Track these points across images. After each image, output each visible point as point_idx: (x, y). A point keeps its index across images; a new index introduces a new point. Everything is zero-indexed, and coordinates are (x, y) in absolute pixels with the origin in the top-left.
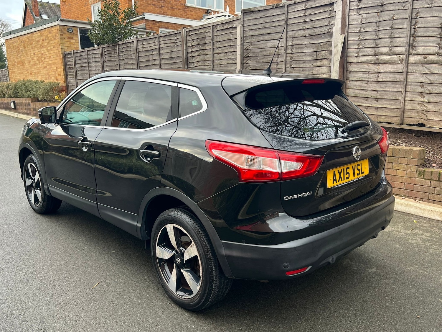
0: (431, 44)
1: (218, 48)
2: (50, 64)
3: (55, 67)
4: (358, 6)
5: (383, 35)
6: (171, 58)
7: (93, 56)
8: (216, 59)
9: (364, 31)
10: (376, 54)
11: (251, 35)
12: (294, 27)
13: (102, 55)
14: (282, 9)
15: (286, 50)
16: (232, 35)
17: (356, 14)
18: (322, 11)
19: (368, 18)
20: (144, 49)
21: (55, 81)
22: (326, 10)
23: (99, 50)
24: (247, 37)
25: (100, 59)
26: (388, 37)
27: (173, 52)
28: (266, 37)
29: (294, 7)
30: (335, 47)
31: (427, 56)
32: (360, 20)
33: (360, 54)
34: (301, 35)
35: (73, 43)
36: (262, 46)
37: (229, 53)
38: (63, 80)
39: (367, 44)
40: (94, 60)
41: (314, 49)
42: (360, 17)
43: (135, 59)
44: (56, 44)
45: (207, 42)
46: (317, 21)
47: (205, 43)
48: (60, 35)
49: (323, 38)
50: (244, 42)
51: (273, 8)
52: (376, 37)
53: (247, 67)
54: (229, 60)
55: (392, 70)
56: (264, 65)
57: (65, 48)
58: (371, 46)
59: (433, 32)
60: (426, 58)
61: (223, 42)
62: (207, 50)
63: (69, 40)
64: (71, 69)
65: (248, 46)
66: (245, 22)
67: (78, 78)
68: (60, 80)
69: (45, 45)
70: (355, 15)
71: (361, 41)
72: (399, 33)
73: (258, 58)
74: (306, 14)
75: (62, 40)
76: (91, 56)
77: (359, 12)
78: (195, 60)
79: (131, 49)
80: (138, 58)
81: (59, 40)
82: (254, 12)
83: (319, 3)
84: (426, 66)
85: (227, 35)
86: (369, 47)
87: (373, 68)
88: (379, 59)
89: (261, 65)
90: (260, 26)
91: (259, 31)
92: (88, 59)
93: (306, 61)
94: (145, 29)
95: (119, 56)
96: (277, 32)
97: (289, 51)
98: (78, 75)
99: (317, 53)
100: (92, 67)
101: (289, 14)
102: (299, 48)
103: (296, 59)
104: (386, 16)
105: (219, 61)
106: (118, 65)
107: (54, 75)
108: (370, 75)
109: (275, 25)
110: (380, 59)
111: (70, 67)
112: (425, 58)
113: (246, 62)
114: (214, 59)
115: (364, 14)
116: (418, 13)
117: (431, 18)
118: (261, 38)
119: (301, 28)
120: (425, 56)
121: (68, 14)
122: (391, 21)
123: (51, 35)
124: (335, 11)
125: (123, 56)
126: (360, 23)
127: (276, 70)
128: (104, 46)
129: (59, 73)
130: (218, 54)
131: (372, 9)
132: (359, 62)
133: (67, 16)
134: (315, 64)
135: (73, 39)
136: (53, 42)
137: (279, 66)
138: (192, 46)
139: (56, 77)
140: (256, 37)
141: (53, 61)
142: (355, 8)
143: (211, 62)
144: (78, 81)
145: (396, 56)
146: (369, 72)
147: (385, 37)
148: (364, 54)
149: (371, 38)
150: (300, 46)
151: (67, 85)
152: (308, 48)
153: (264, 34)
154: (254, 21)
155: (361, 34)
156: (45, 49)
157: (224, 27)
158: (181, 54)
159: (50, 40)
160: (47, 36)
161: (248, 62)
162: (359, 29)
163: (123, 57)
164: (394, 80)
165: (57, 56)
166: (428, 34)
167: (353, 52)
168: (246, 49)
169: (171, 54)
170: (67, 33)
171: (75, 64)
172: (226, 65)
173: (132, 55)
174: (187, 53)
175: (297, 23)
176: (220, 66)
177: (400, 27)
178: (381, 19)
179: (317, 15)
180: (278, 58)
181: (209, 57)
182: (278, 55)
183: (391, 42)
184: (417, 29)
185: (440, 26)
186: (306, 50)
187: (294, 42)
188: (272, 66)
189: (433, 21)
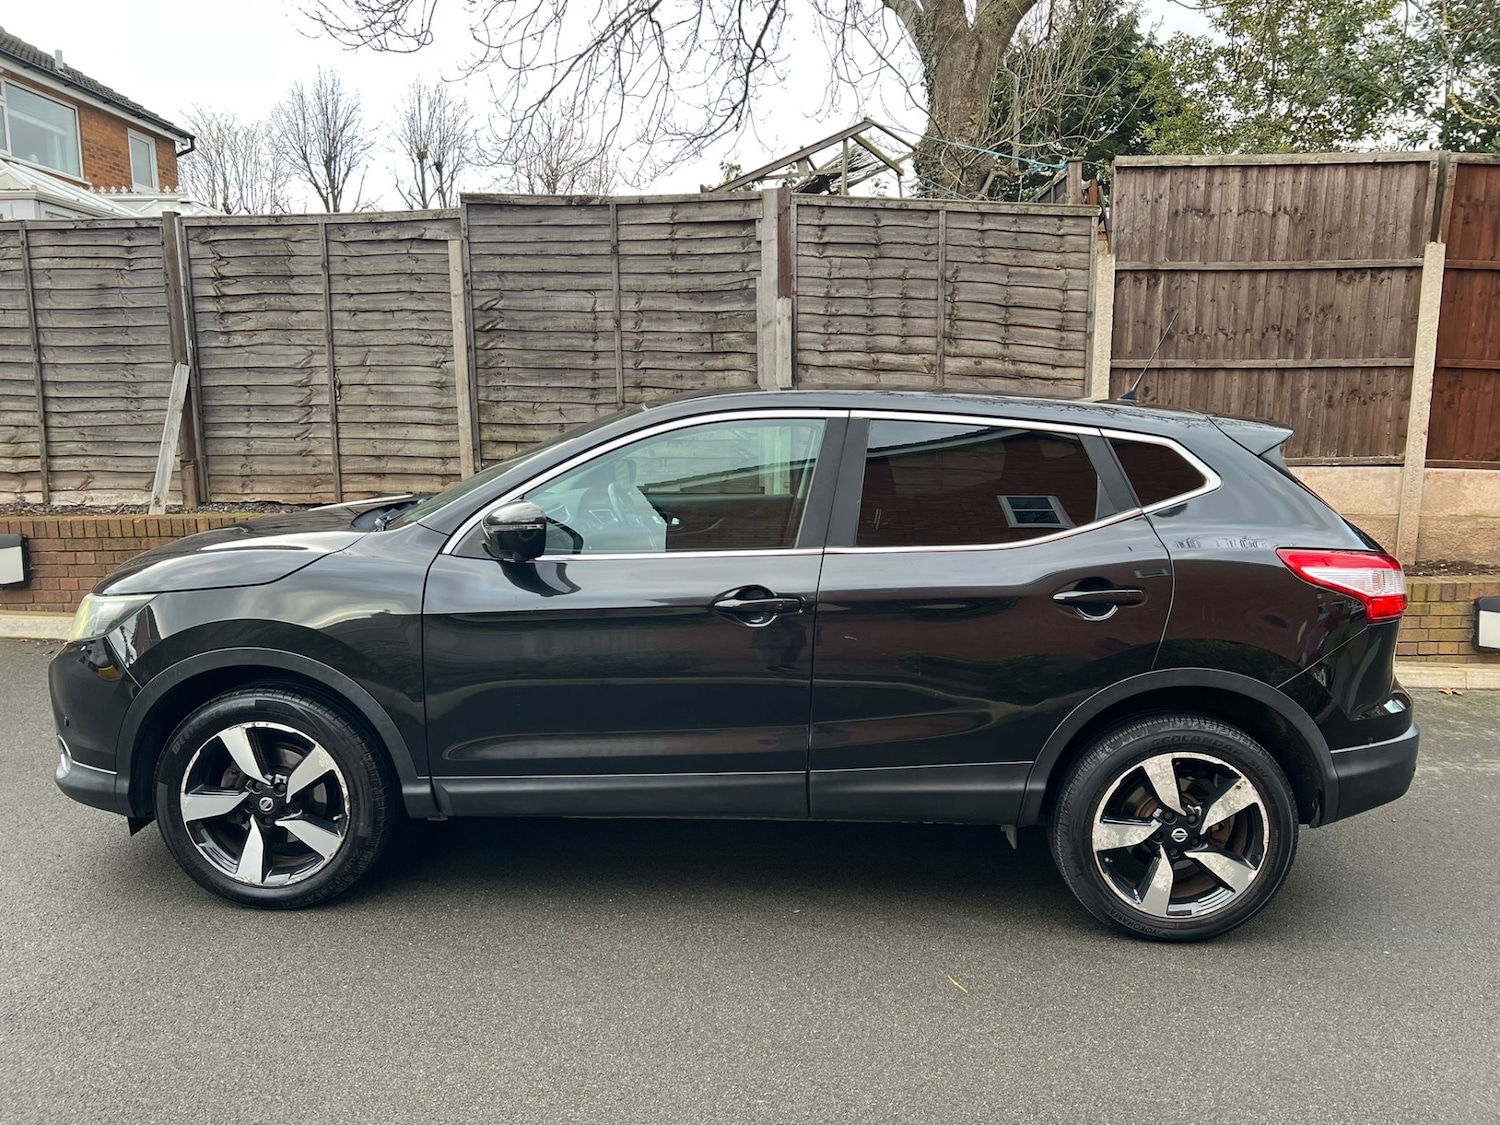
0: (987, 337)
1: (352, 294)
4: (821, 237)
5: (883, 309)
8: (347, 328)
9: (837, 295)
10: (870, 350)
11: (498, 270)
12: (638, 263)
14: (604, 214)
15: (618, 322)
16: (417, 260)
17: (815, 254)
18: (720, 234)
19: (846, 268)
22: (732, 234)
24: (484, 274)
26: (895, 314)
27: (112, 291)
28: (551, 282)
29: (637, 212)
30: (764, 326)
31: (981, 360)
32: (826, 271)
33: (831, 348)
34: (664, 288)
36: (539, 305)
37: (405, 314)
39: (847, 325)
41: (704, 327)
42: (825, 262)
45: (297, 270)
46: (708, 258)
47: (288, 273)
49: (728, 302)
50: (475, 287)
51: (570, 206)
52: (869, 314)
53: (490, 360)
54: (406, 334)
56: (552, 357)
58: (857, 331)
59: (990, 312)
60: (979, 363)
61: (379, 279)
62: (299, 297)
65: (490, 299)
66: (475, 231)
70: (813, 256)
71: (832, 319)
72: (919, 307)
73: (530, 336)
74: (676, 237)
77: (823, 252)
78: (236, 323)
82: (506, 208)
83: (712, 215)
84: (979, 379)
85: (393, 259)
86: (852, 331)
87: (865, 378)
88: (878, 361)
89: (542, 357)
90: (528, 249)
93: (684, 355)
96: (586, 270)
97: (628, 325)
99: (712, 336)
101: (623, 229)
102: (658, 319)
103: (653, 346)
104: (887, 269)
105: (361, 333)
109: (579, 252)
110: (881, 361)
112: (977, 363)
113: (487, 345)
114: (336, 327)
115: (835, 256)
116: (957, 271)
117: (984, 285)
118: (535, 281)
119: (662, 270)
120: (977, 360)
122: (901, 282)
124: (758, 239)
126: (826, 276)
127: (591, 373)
130: (355, 312)
131: (854, 249)
132: (831, 364)
134: (709, 363)
137: (601, 363)
138: (223, 277)
140: (516, 277)
142: (813, 241)
143: (321, 335)
145: (915, 357)
147: (889, 313)
148: (841, 347)
149: (856, 313)
150: (662, 315)
152: (685, 320)
153: (543, 273)
155: (830, 300)
157: (381, 234)
158: (163, 301)
161: (492, 344)
162: (826, 290)
167: (813, 341)
168: (484, 308)
169: (99, 298)
172: (395, 348)
174: (196, 299)
175: (648, 255)
176: (366, 349)
177: (922, 296)
178: (878, 275)
179: (708, 244)
180: (595, 340)
181: (313, 319)
182: (595, 334)
183: (904, 325)
184: (957, 304)
185: (1003, 303)
186: (681, 326)
187: (642, 302)
188: (578, 362)
189: (988, 292)
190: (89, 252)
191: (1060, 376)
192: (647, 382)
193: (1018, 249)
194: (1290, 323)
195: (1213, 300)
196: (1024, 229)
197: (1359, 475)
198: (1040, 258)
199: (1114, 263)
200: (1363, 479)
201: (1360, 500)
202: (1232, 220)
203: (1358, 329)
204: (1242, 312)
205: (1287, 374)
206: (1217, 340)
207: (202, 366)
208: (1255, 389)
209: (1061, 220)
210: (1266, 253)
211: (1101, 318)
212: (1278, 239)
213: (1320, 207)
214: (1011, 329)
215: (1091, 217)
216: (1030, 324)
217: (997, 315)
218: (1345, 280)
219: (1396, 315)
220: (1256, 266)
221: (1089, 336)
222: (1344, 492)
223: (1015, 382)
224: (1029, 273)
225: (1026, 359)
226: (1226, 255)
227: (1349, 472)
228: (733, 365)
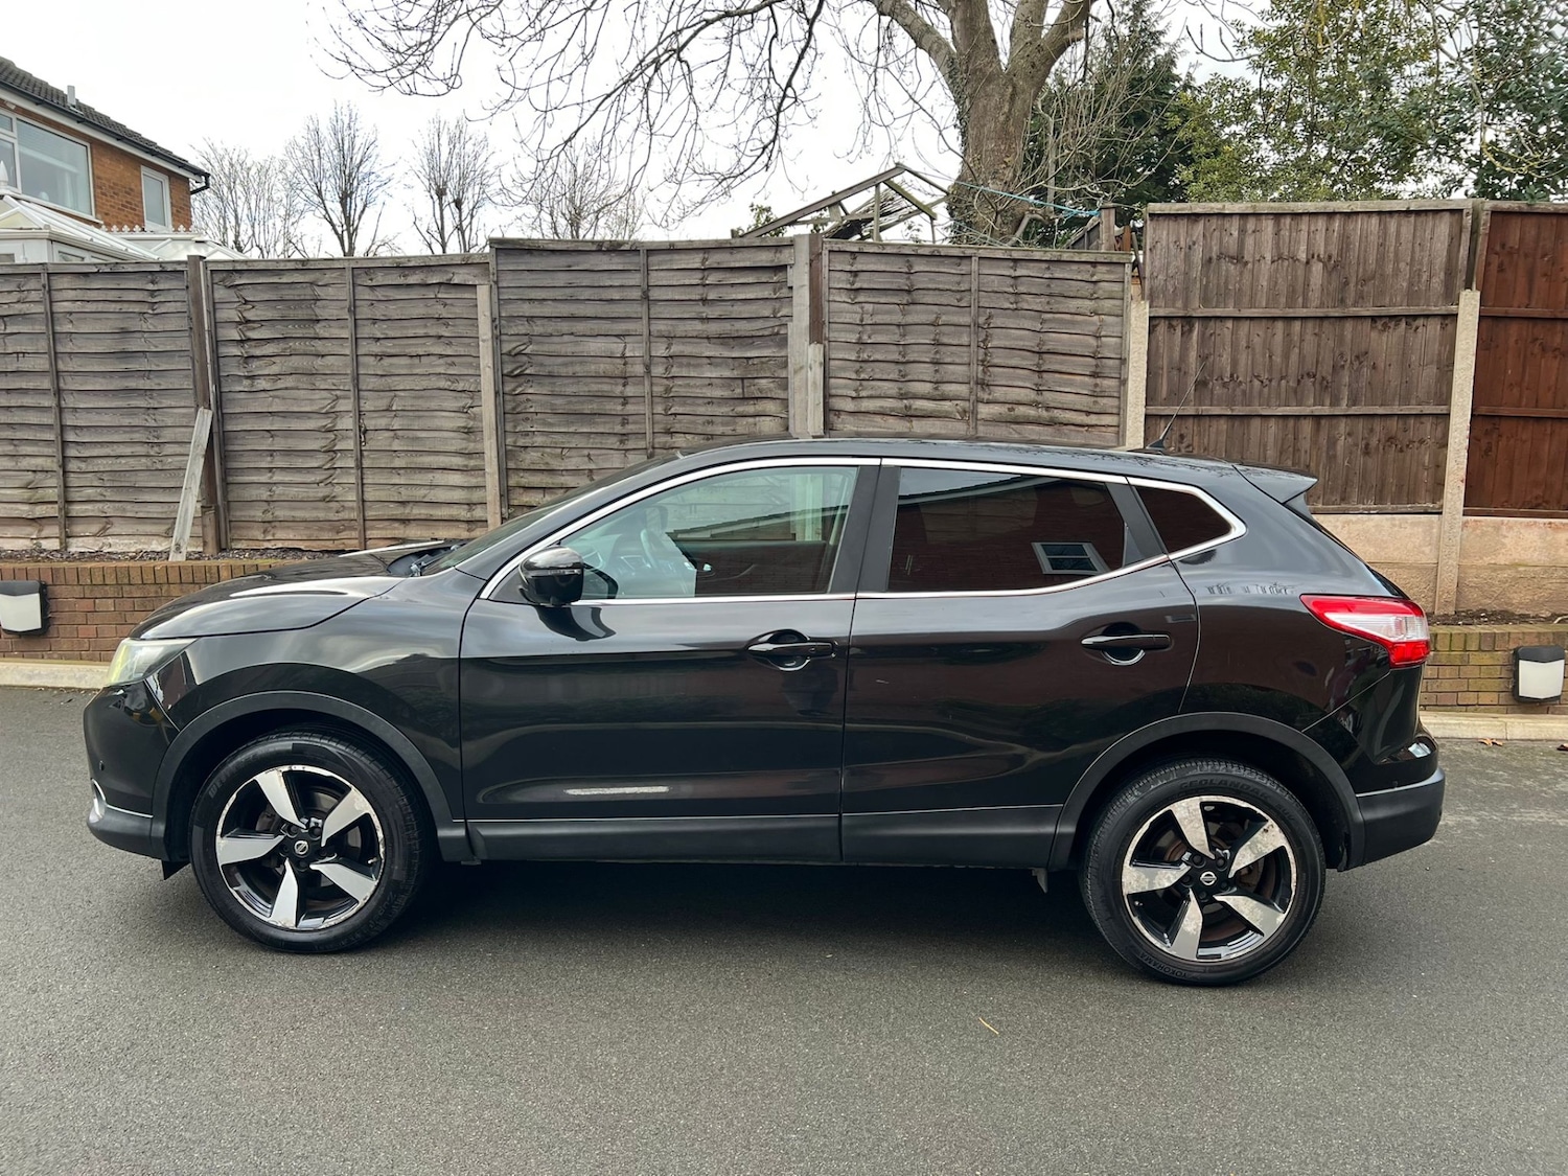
0: (1021, 384)
1: (379, 339)
4: (853, 284)
5: (916, 355)
6: (125, 356)
8: (373, 373)
9: (869, 341)
10: (902, 396)
11: (527, 315)
12: (670, 309)
14: (635, 259)
15: (648, 367)
16: (444, 305)
17: (847, 300)
18: (750, 280)
19: (878, 314)
22: (763, 280)
24: (512, 319)
26: (928, 360)
27: (135, 335)
28: (580, 327)
29: (667, 257)
30: (795, 372)
31: (1014, 406)
32: (858, 317)
33: (863, 394)
34: (695, 334)
36: (568, 350)
37: (433, 358)
39: (879, 371)
41: (735, 372)
42: (857, 308)
45: (323, 314)
46: (739, 303)
47: (314, 318)
49: (759, 347)
50: (504, 332)
51: (599, 250)
52: (902, 360)
53: (519, 405)
54: (430, 378)
56: (582, 403)
58: (889, 378)
59: (1024, 359)
60: (1013, 409)
61: (405, 323)
62: (324, 341)
65: (519, 343)
66: (504, 276)
70: (844, 302)
71: (864, 365)
72: (952, 353)
73: (559, 381)
74: (707, 282)
77: (855, 298)
78: (260, 367)
82: (535, 253)
83: (744, 261)
84: (1013, 426)
85: (420, 304)
86: (884, 377)
87: (898, 424)
88: (910, 407)
89: (570, 403)
90: (558, 294)
91: (558, 307)
93: (714, 400)
96: (616, 315)
97: (658, 370)
99: (743, 383)
101: (653, 274)
102: (689, 365)
103: (683, 392)
104: (918, 315)
105: (387, 378)
109: (609, 297)
110: (914, 407)
113: (515, 390)
114: (362, 372)
115: (867, 302)
116: (990, 317)
117: (1018, 332)
118: (565, 326)
119: (693, 315)
120: (1010, 406)
122: (933, 328)
124: (789, 285)
126: (858, 322)
127: (620, 418)
130: (381, 356)
131: (886, 295)
132: (863, 410)
134: (740, 409)
137: (630, 408)
138: (248, 321)
140: (545, 321)
142: (845, 287)
143: (347, 380)
145: (948, 403)
147: (922, 360)
148: (873, 393)
149: (889, 359)
150: (693, 361)
152: (717, 365)
153: (572, 318)
155: (862, 346)
157: (409, 278)
158: (187, 345)
161: (521, 389)
162: (858, 335)
166: (1013, 362)
167: (845, 387)
168: (513, 353)
169: (121, 341)
172: (423, 393)
175: (679, 300)
176: (392, 394)
177: (954, 342)
178: (911, 321)
179: (741, 289)
180: (624, 386)
181: (338, 363)
182: (625, 379)
183: (936, 371)
184: (990, 350)
185: (1037, 349)
186: (711, 372)
187: (673, 347)
188: (608, 407)
189: (1020, 338)
190: (112, 295)
191: (1094, 423)
192: (677, 428)
193: (1050, 295)
194: (1325, 370)
195: (1248, 347)
196: (1056, 275)
197: (1397, 522)
198: (1073, 305)
199: (1147, 310)
200: (1401, 527)
201: (1398, 548)
202: (1266, 267)
203: (1393, 376)
204: (1277, 359)
205: (1323, 422)
206: (1252, 387)
207: (224, 411)
208: (1291, 436)
209: (1095, 267)
210: (1300, 300)
211: (1135, 365)
212: (1312, 286)
213: (1353, 256)
214: (1045, 375)
215: (1124, 264)
216: (1064, 370)
217: (1030, 361)
218: (1380, 327)
219: (1432, 363)
220: (1291, 313)
221: (1123, 382)
222: (1382, 541)
223: (1050, 429)
224: (1062, 319)
225: (1060, 406)
226: (1260, 302)
227: (1387, 519)
228: (764, 411)
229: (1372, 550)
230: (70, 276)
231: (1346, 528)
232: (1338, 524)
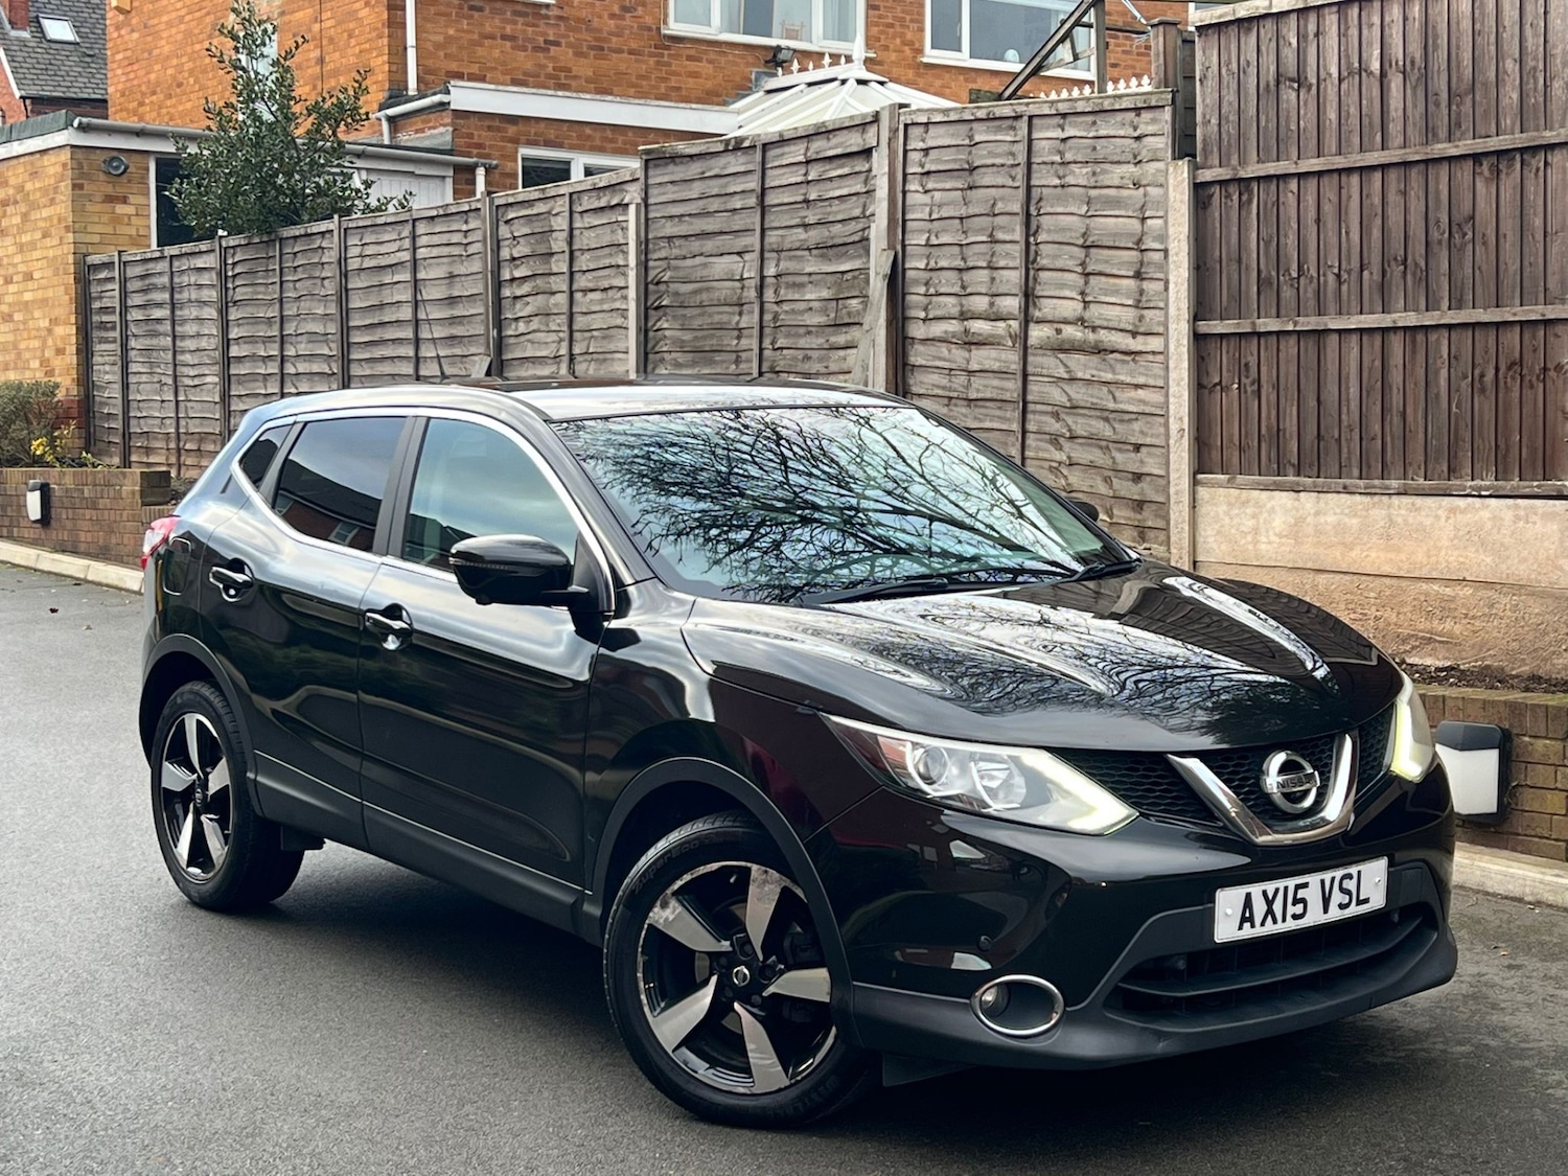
0: (1068, 293)
1: (584, 271)
2: (26, 306)
3: (44, 317)
4: (922, 166)
5: (975, 258)
6: (452, 300)
7: (193, 280)
8: (579, 311)
9: (936, 243)
10: (963, 316)
11: (668, 235)
12: (781, 215)
13: (223, 277)
14: (753, 157)
15: (761, 289)
16: (622, 229)
17: (918, 189)
18: (846, 170)
19: (944, 204)
20: (368, 263)
21: (40, 376)
22: (857, 169)
23: (212, 255)
24: (659, 241)
25: (214, 294)
26: (985, 265)
27: (457, 279)
28: (709, 245)
29: (779, 151)
31: (1062, 326)
32: (928, 210)
33: (931, 314)
34: (798, 245)
35: (126, 220)
36: (698, 274)
37: (615, 291)
38: (75, 372)
39: (944, 282)
40: (194, 296)
41: (831, 291)
42: (927, 198)
43: (334, 298)
44: (55, 221)
45: (555, 248)
46: (837, 202)
47: (550, 251)
48: (75, 186)
49: (853, 258)
50: (650, 256)
51: (726, 151)
52: (962, 264)
53: (657, 343)
54: (614, 314)
55: (996, 366)
56: (706, 338)
57: (88, 238)
58: (953, 291)
59: (1071, 257)
61: (600, 252)
62: (554, 276)
63: (107, 207)
64: (107, 329)
65: (660, 270)
66: (653, 191)
67: (133, 368)
68: (60, 375)
69: (13, 226)
70: (916, 191)
71: (933, 274)
72: (1007, 254)
73: (688, 312)
74: (810, 178)
75: (78, 206)
76: (185, 279)
77: (926, 184)
78: (521, 310)
79: (324, 260)
80: (344, 293)
81: (66, 208)
82: (677, 160)
83: (836, 147)
84: (1061, 356)
85: (607, 229)
86: (948, 291)
87: (959, 355)
88: (969, 331)
89: (696, 338)
90: (692, 208)
91: (691, 224)
92: (173, 289)
93: (813, 329)
94: (450, 152)
95: (282, 283)
96: (736, 228)
97: (769, 295)
98: (132, 354)
99: (837, 305)
100: (184, 321)
101: (769, 174)
102: (794, 285)
103: (789, 319)
104: (979, 202)
105: (588, 316)
106: (278, 319)
107: (38, 353)
108: (953, 379)
109: (734, 207)
110: (972, 331)
111: (105, 318)
112: (1059, 331)
113: (654, 325)
114: (574, 310)
115: (935, 190)
116: (1040, 199)
117: (1067, 218)
118: (695, 245)
119: (798, 221)
120: (1058, 326)
121: (135, 67)
122: (990, 219)
123: (37, 185)
124: (873, 174)
125: (298, 285)
126: (928, 218)
127: (735, 355)
128: (232, 243)
129: (60, 345)
130: (585, 291)
131: (950, 178)
132: (931, 336)
133: (132, 76)
134: (833, 339)
135: (124, 200)
136: (44, 215)
137: (744, 342)
138: (514, 259)
139: (44, 362)
140: (682, 242)
141: (40, 294)
142: (917, 171)
143: (564, 319)
144: (132, 379)
145: (1002, 324)
146: (951, 370)
147: (979, 264)
148: (939, 313)
149: (953, 265)
150: (799, 279)
151: (87, 396)
152: (816, 284)
153: (703, 235)
154: (676, 188)
155: (932, 250)
156: (9, 241)
157: (602, 201)
158: (478, 288)
159: (34, 206)
160: (20, 189)
161: (659, 324)
162: (927, 235)
163: (295, 289)
164: (1000, 397)
165: (56, 274)
167: (917, 306)
168: (655, 282)
169: (450, 286)
170: (102, 177)
171: (125, 308)
172: (607, 332)
173: (326, 282)
174: (498, 285)
175: (788, 204)
176: (588, 335)
177: (1007, 238)
178: (971, 211)
179: (835, 184)
180: (740, 315)
181: (561, 299)
182: (741, 306)
183: (992, 280)
184: (1040, 247)
185: (1082, 243)
186: (812, 292)
187: (781, 263)
188: (725, 342)
189: (1069, 228)
190: (444, 239)
191: (1139, 348)
192: (782, 365)
193: (1095, 162)
194: (1418, 251)
195: (1318, 220)
196: (1102, 132)
197: (1522, 513)
198: (1115, 174)
200: (1527, 522)
201: (1525, 560)
202: (1333, 90)
204: (1354, 237)
207: (504, 357)
208: (1379, 364)
209: (1138, 115)
211: (1175, 258)
212: (1392, 113)
214: (1090, 280)
215: (1163, 107)
216: (1108, 271)
217: (1077, 261)
221: (1166, 286)
222: (1502, 544)
223: (1095, 359)
224: (1108, 196)
225: (1105, 324)
226: (1329, 147)
227: (1509, 508)
228: (852, 341)
229: (1488, 560)
230: (424, 221)
231: (1451, 521)
232: (1440, 512)
